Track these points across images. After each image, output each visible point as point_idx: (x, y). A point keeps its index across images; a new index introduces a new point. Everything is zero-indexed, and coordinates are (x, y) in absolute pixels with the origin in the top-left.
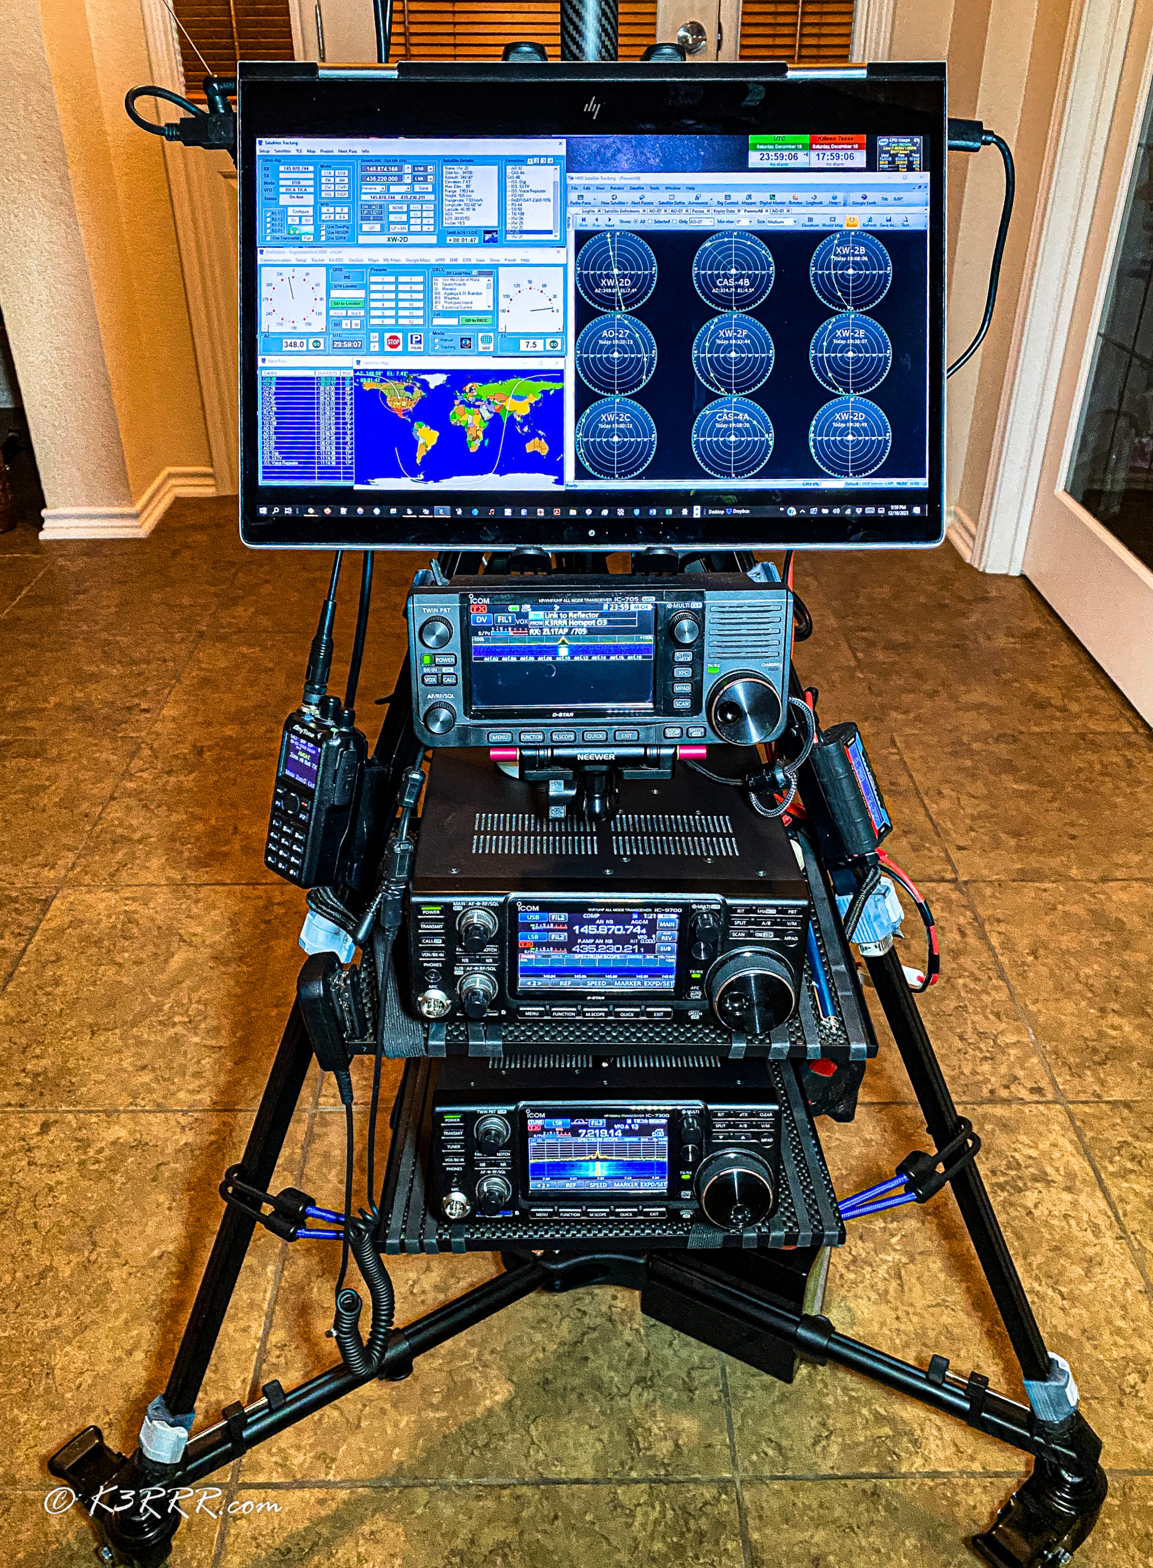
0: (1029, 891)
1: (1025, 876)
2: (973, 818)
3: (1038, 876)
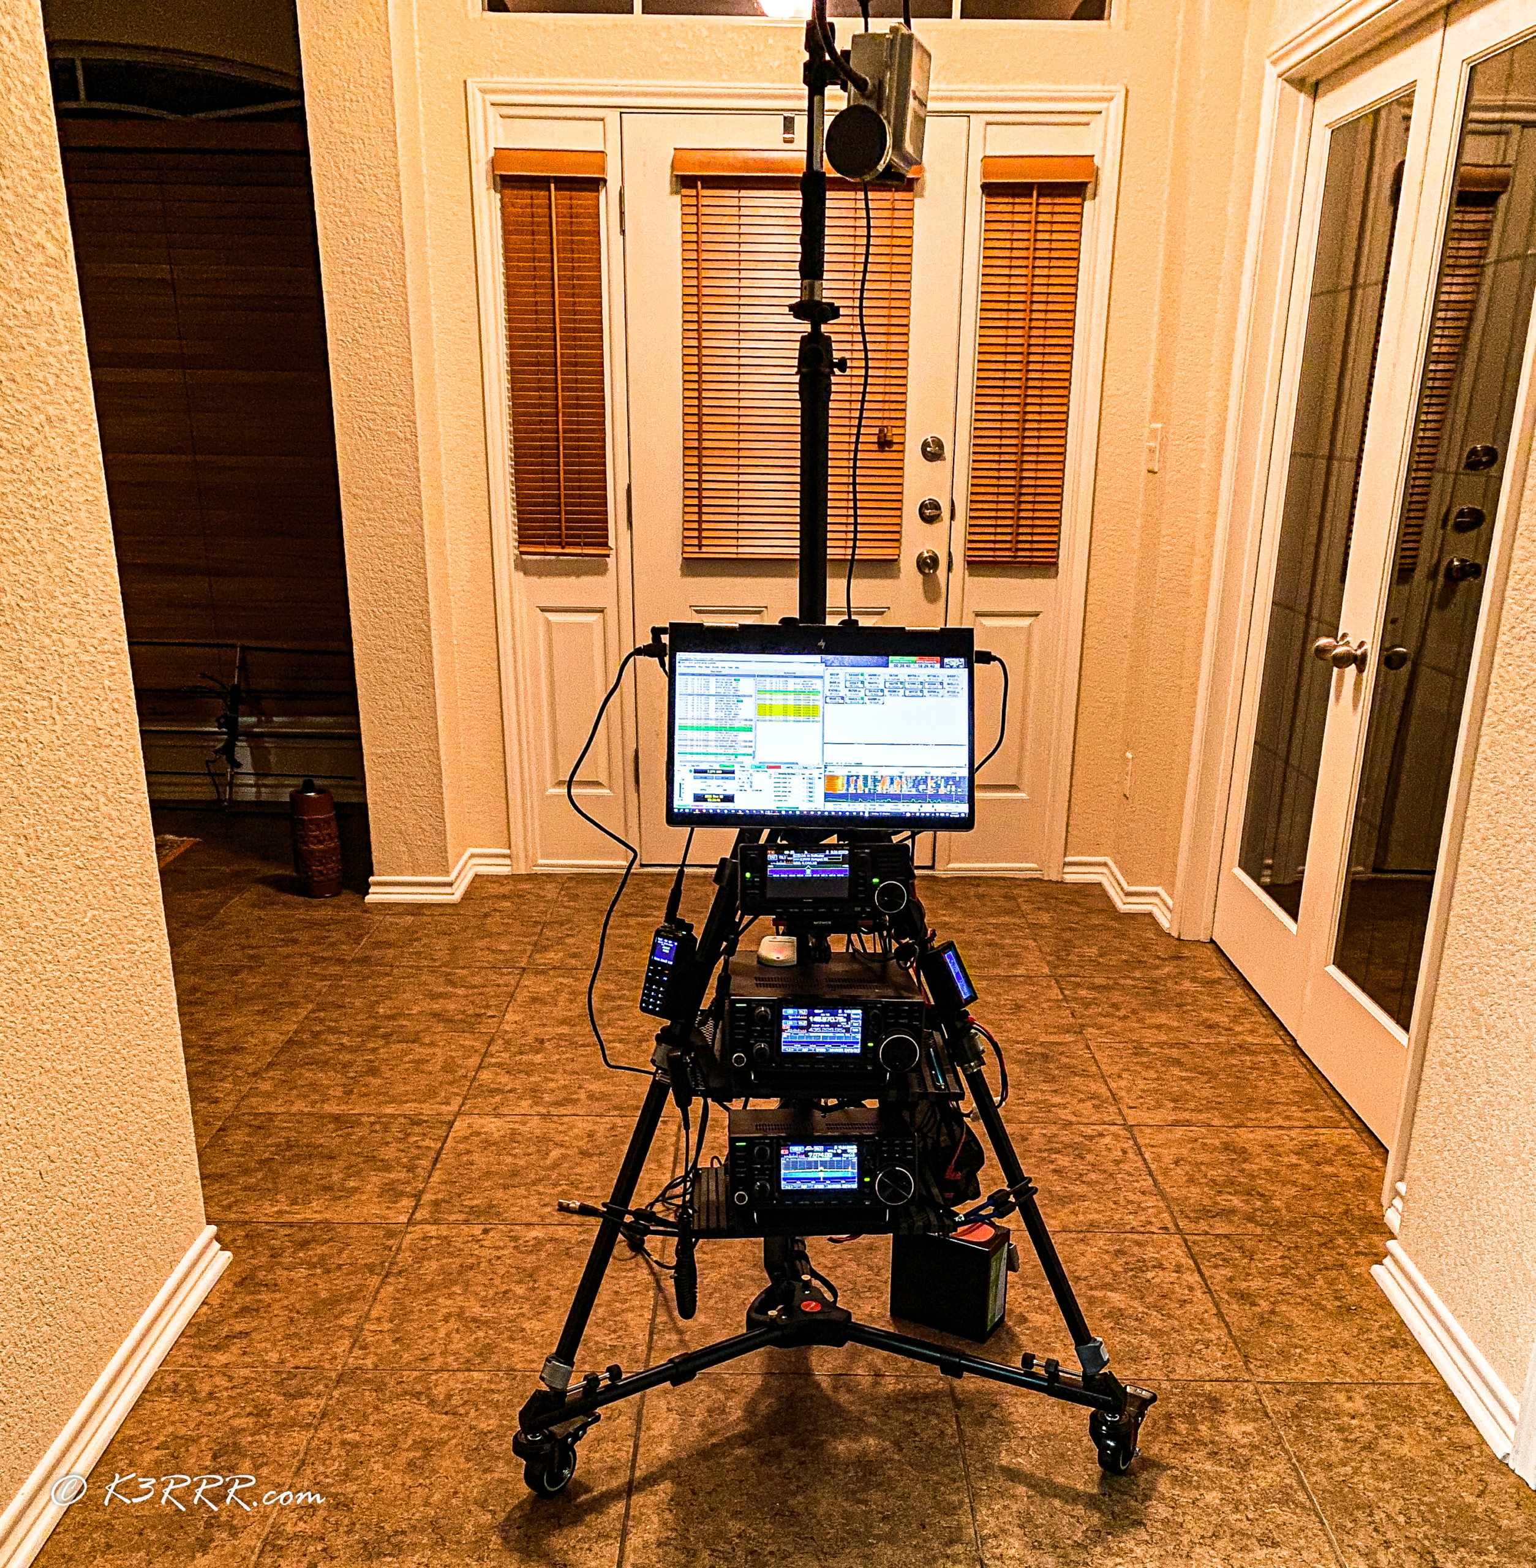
0: (1179, 1132)
1: (1176, 1124)
2: (1143, 1091)
3: (1188, 1123)
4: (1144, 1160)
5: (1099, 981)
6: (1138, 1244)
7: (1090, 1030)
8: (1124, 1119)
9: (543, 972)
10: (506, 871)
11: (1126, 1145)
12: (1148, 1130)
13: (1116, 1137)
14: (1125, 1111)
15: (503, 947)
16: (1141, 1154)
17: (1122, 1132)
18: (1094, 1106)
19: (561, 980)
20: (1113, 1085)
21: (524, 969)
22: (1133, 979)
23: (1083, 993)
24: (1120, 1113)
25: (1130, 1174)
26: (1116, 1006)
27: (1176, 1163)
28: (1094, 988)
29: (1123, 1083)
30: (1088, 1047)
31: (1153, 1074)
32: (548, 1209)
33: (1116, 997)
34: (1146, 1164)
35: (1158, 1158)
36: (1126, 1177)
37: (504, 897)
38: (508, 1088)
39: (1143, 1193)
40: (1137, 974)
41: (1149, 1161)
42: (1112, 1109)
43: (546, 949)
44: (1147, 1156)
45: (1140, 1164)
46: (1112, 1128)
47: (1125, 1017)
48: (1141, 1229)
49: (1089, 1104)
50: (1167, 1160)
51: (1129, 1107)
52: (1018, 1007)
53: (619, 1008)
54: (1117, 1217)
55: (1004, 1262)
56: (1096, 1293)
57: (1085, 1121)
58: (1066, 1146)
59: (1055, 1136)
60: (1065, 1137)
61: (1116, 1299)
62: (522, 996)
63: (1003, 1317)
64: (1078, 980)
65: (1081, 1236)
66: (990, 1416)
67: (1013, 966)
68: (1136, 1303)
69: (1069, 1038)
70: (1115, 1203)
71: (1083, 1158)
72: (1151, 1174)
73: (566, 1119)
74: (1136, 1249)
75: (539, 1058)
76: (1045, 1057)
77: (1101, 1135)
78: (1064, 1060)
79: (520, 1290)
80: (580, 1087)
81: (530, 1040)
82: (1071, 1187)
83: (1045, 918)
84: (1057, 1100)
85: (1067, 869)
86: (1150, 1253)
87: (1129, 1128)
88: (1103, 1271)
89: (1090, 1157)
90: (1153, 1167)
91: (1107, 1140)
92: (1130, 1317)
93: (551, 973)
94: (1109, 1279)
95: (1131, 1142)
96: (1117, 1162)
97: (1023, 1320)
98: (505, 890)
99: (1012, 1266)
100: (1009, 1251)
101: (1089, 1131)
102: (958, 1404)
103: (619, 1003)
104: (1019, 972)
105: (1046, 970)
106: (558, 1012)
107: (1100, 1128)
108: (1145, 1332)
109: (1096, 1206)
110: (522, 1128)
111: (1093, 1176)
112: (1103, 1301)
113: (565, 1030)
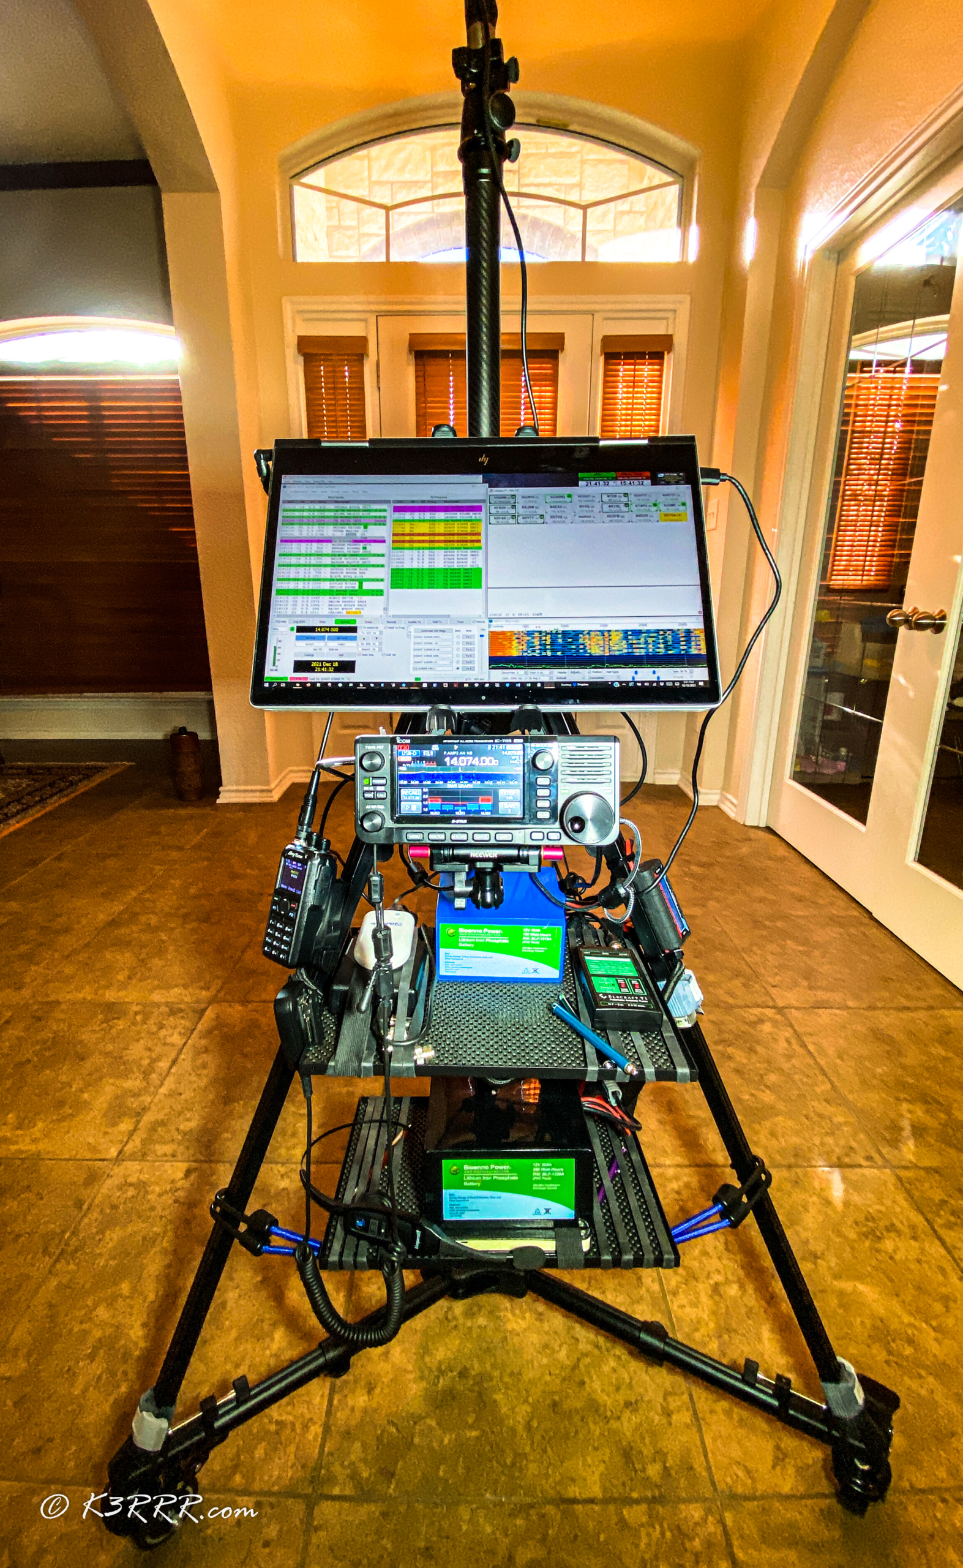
0: (825, 1015)
1: (819, 1005)
2: (777, 967)
3: (828, 1005)
4: (811, 1054)
6: (854, 1186)
8: (773, 1000)
11: (787, 1034)
12: (799, 1014)
13: (775, 1023)
14: (771, 991)
16: (804, 1045)
17: (778, 1017)
18: (744, 985)
20: (750, 961)
24: (767, 993)
25: (808, 1076)
27: (840, 1057)
29: (756, 959)
31: (776, 950)
34: (814, 1058)
35: (822, 1051)
36: (805, 1080)
39: (827, 1101)
41: (816, 1054)
42: (758, 988)
44: (811, 1048)
45: (810, 1061)
46: (769, 1012)
47: (734, 892)
48: (847, 1160)
49: (737, 982)
50: (831, 1052)
51: (774, 986)
54: (816, 1140)
57: (740, 1003)
58: (738, 1037)
59: (722, 1023)
60: (732, 1023)
61: (872, 1297)
65: (794, 1177)
69: (699, 911)
70: (807, 1118)
71: (755, 1052)
72: (824, 1074)
74: (856, 1197)
77: (761, 1021)
82: (759, 1095)
86: (874, 1204)
87: (780, 1010)
89: (762, 1052)
90: (822, 1062)
91: (767, 1027)
94: (847, 1253)
95: (790, 1031)
96: (788, 1057)
101: (749, 1015)
107: (756, 1012)
111: (772, 1078)
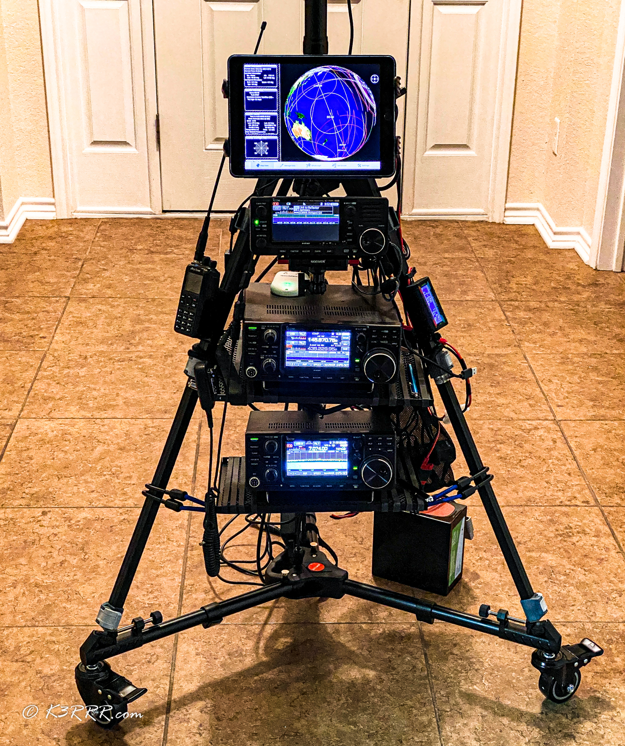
0: (597, 425)
1: (594, 418)
3: (604, 418)
4: (570, 447)
5: (533, 304)
6: (566, 514)
7: (527, 344)
8: (554, 416)
9: (84, 300)
10: (51, 216)
12: (573, 424)
13: (548, 430)
14: (555, 409)
15: (52, 281)
16: (567, 443)
17: (553, 426)
18: (530, 405)
19: (99, 307)
20: (545, 388)
21: (69, 298)
22: (561, 302)
23: (522, 314)
24: (552, 411)
25: (559, 460)
26: (546, 324)
27: (595, 450)
28: (529, 309)
29: (552, 387)
30: (525, 358)
31: (576, 379)
32: (94, 495)
33: (546, 317)
34: (571, 450)
35: (581, 446)
36: (556, 462)
37: (51, 238)
38: (58, 397)
39: (569, 474)
40: (562, 299)
41: (574, 449)
42: (545, 407)
43: (86, 281)
44: (572, 445)
45: (567, 452)
47: (554, 334)
48: (568, 503)
49: (526, 404)
50: (588, 447)
51: (559, 406)
52: (469, 325)
53: (147, 329)
54: (549, 494)
55: (462, 532)
56: (533, 554)
57: (522, 417)
58: (509, 438)
59: (499, 430)
60: (509, 430)
61: (550, 559)
62: (66, 321)
63: (461, 575)
64: (516, 304)
65: (521, 509)
66: (452, 653)
67: (464, 292)
68: (565, 562)
69: (509, 350)
70: (547, 482)
71: (522, 447)
72: (575, 459)
73: (106, 421)
74: (564, 520)
75: (83, 372)
76: (491, 366)
77: (536, 428)
78: (507, 368)
79: (74, 561)
80: (118, 395)
81: (74, 356)
82: (513, 471)
83: (490, 253)
84: (501, 400)
85: (508, 213)
86: (575, 521)
87: (558, 423)
88: (538, 537)
89: (527, 446)
90: (577, 453)
91: (541, 432)
92: (559, 573)
93: (91, 300)
94: (543, 542)
95: (560, 434)
96: (549, 450)
97: (476, 576)
98: (51, 232)
99: (468, 535)
100: (466, 523)
101: (527, 425)
102: (426, 644)
103: (147, 325)
104: (468, 298)
105: (491, 295)
106: (98, 333)
107: (534, 423)
108: (572, 585)
109: (531, 485)
110: (73, 430)
111: (530, 461)
112: (539, 560)
113: (103, 348)
